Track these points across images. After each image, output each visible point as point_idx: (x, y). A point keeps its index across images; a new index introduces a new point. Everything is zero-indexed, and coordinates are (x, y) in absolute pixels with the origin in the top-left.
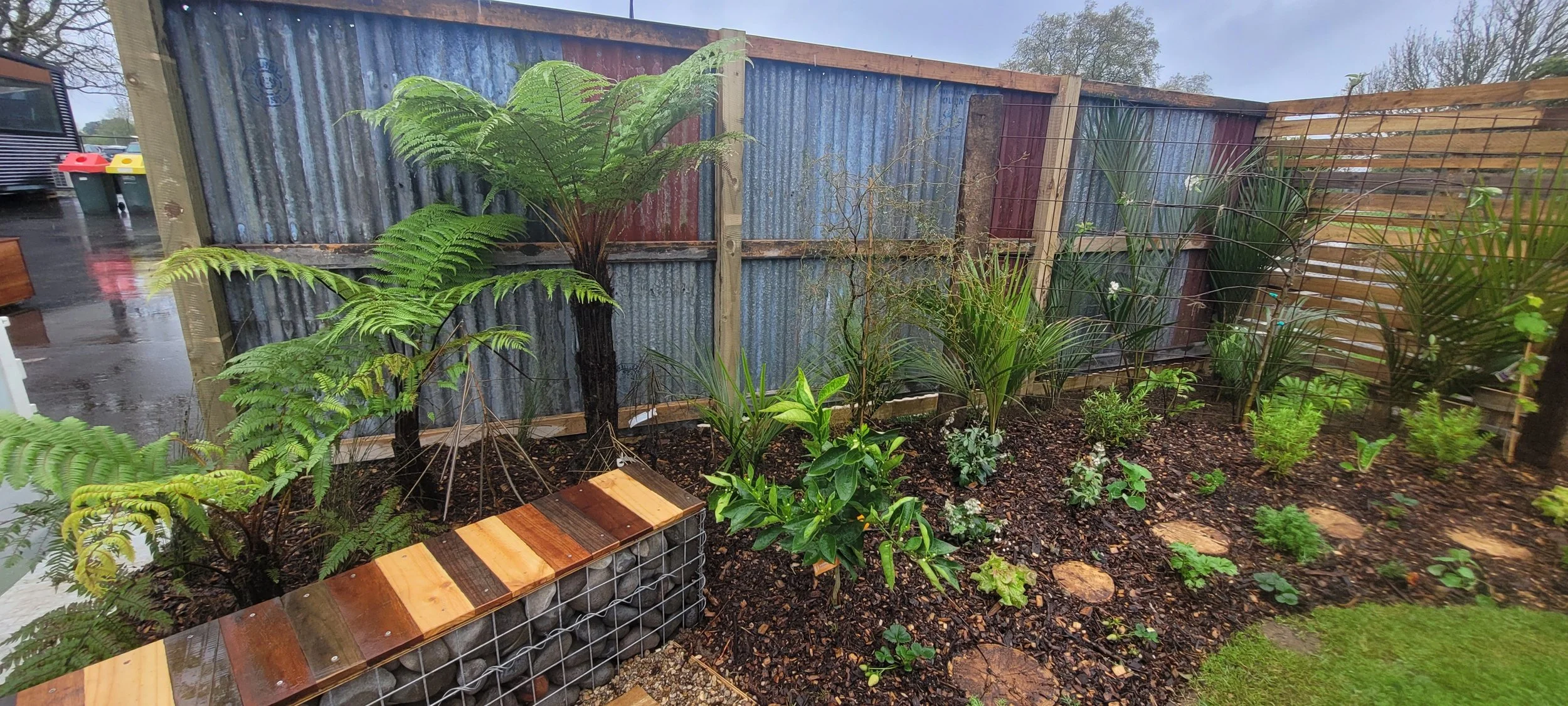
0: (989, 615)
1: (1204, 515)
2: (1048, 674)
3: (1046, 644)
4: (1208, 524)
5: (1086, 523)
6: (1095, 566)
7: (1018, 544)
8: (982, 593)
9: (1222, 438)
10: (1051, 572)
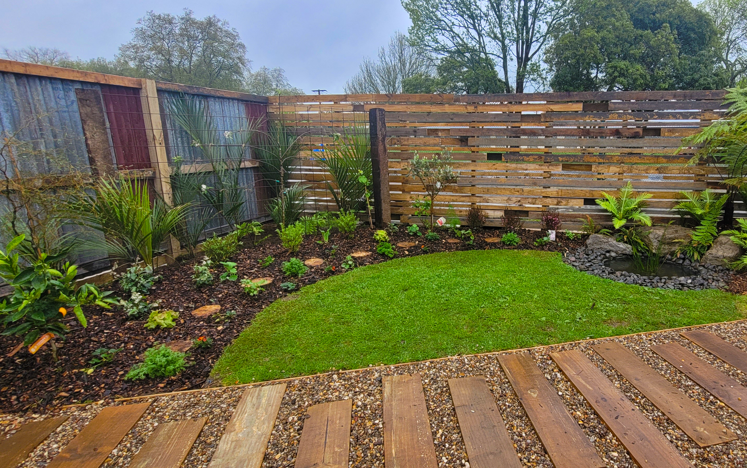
0: (156, 335)
2: (188, 341)
3: (187, 333)
4: (265, 276)
5: (206, 291)
6: (212, 304)
8: (151, 329)
9: (277, 246)
10: (190, 314)
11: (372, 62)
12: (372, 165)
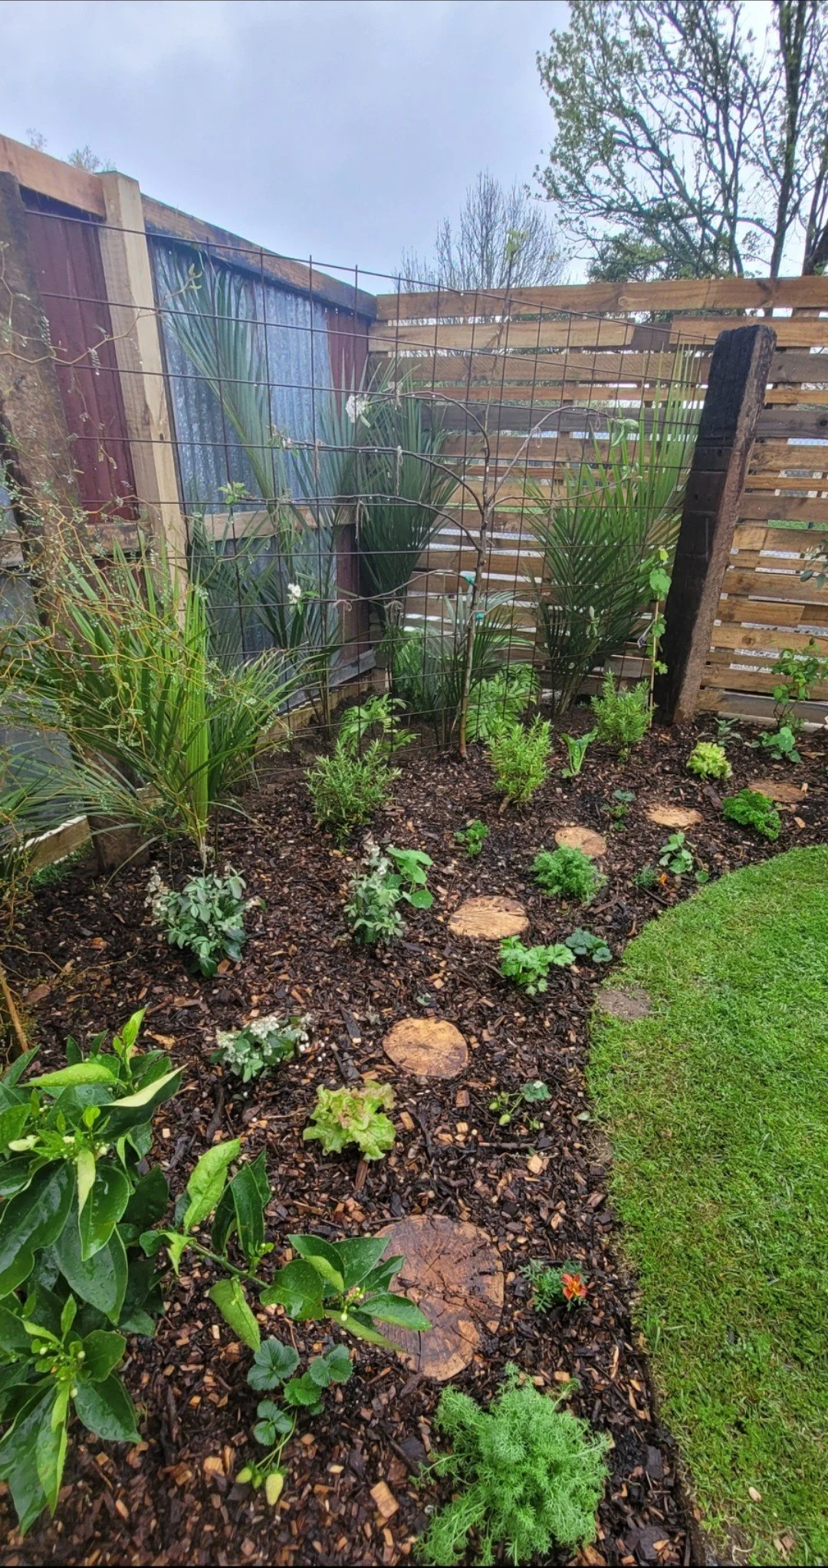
0: (359, 1187)
1: (485, 884)
2: (469, 1230)
3: (447, 1184)
4: (493, 893)
5: (391, 959)
6: (427, 1017)
7: (333, 1039)
8: (334, 1157)
9: (447, 773)
10: (385, 1055)
11: (420, 262)
12: (681, 530)
